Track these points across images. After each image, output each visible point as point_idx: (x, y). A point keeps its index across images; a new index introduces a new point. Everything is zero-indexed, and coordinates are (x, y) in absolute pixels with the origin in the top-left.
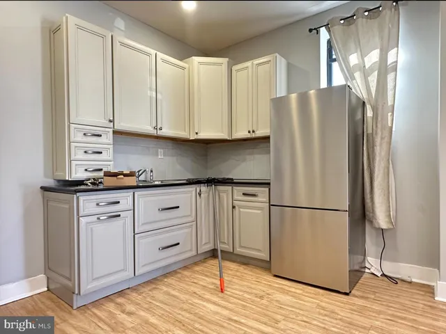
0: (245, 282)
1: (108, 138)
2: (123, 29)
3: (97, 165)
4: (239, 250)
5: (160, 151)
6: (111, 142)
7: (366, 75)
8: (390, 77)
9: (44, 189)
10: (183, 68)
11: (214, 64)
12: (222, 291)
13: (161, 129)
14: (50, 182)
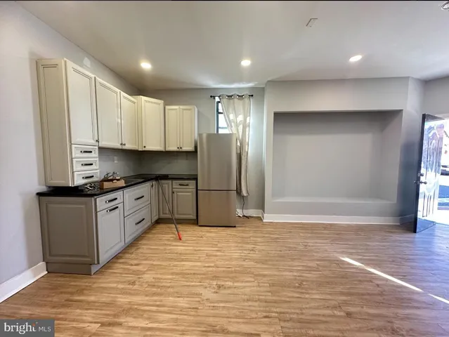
0: (189, 232)
1: (95, 154)
2: (89, 66)
3: (89, 173)
4: (177, 216)
5: (115, 158)
6: (97, 155)
7: (237, 126)
8: (247, 129)
9: (39, 194)
10: (134, 103)
11: (155, 103)
12: (180, 239)
13: (125, 145)
14: (43, 189)
